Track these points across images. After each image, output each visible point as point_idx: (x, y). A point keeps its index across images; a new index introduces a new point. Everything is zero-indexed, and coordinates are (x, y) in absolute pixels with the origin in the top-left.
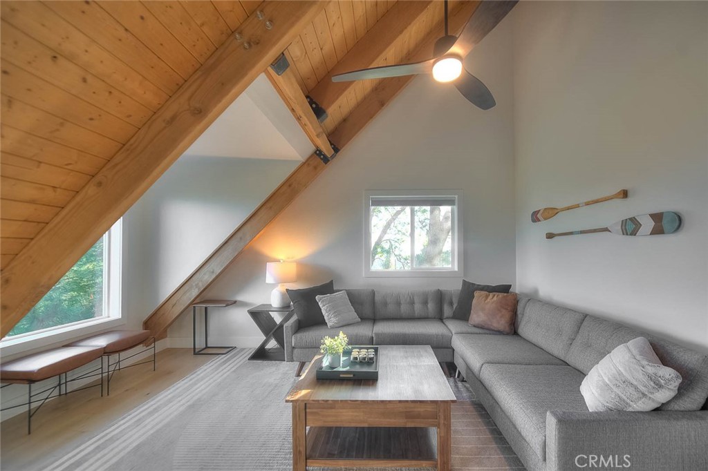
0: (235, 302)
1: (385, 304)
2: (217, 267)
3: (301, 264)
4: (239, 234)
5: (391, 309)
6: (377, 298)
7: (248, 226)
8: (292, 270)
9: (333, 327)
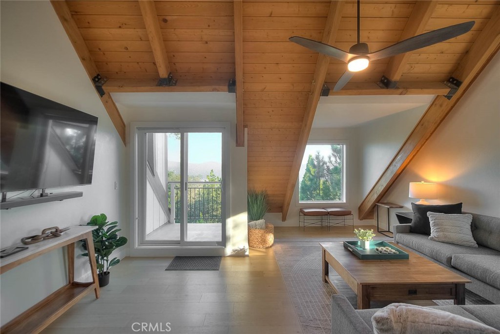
0: (402, 207)
9: (432, 239)
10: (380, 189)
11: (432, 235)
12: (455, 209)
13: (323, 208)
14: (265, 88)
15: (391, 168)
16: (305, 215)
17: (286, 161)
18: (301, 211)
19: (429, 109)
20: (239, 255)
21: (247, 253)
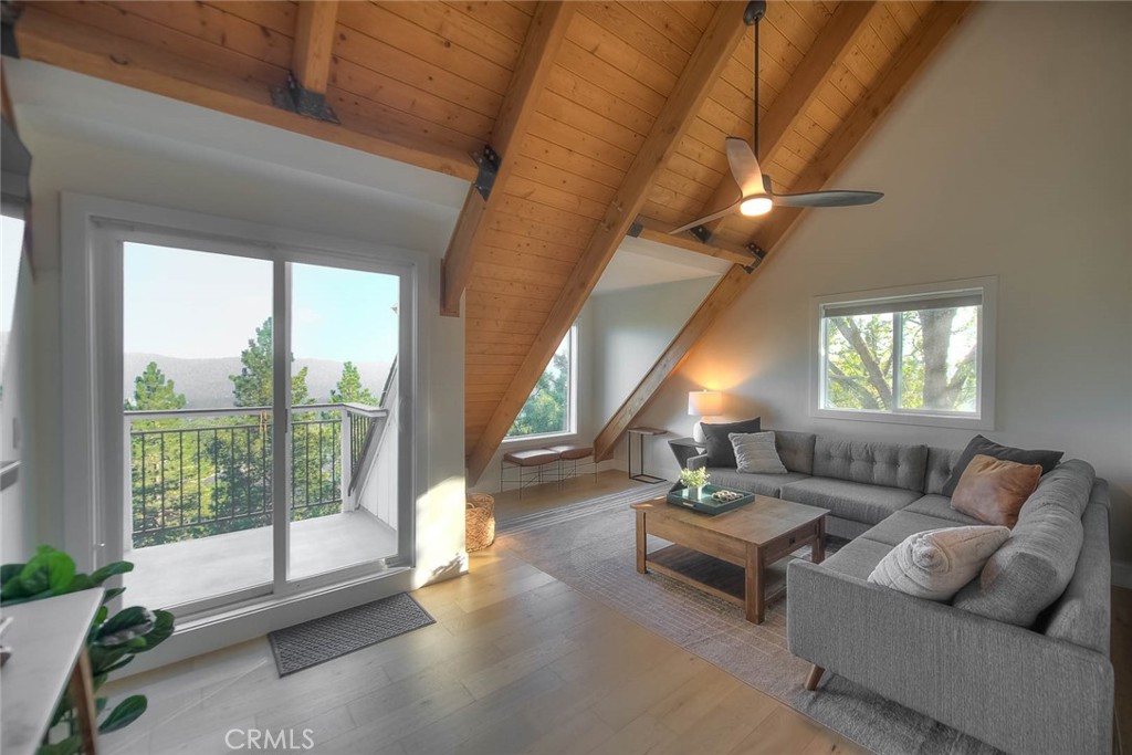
0: (665, 432)
1: (829, 456)
2: (645, 395)
3: (728, 395)
4: (664, 362)
5: (836, 464)
6: (819, 447)
7: (671, 353)
8: (716, 401)
9: (742, 472)
10: (637, 405)
11: (739, 467)
12: (752, 426)
13: (544, 448)
14: (532, 193)
15: (658, 369)
16: (522, 466)
17: (512, 354)
18: (508, 459)
19: (720, 284)
20: (448, 576)
21: (463, 569)
